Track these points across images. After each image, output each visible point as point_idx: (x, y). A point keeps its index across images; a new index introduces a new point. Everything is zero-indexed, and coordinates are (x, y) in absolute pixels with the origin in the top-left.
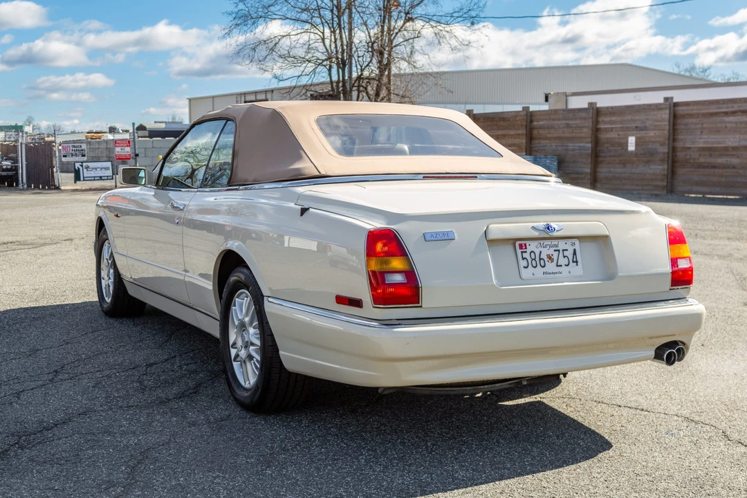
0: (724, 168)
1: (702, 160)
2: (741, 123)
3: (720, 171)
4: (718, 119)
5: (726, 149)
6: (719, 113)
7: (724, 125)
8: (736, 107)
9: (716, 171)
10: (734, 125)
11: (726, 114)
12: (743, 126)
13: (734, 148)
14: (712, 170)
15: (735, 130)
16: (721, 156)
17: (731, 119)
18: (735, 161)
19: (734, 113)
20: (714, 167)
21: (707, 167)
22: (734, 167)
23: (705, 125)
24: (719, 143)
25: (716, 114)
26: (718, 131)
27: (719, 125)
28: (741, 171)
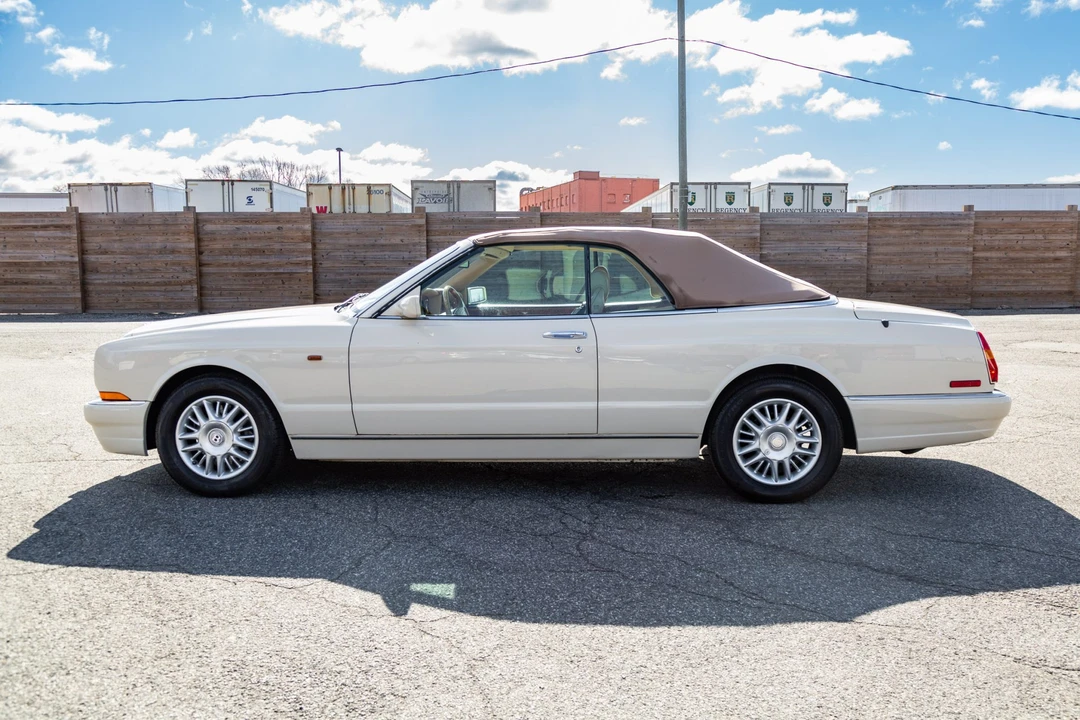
0: (38, 284)
1: (8, 276)
2: (55, 238)
3: (34, 287)
4: (25, 233)
5: (39, 264)
6: (25, 226)
7: (33, 240)
8: (47, 222)
9: (29, 287)
10: (47, 240)
11: (35, 228)
12: (57, 240)
13: (48, 264)
14: (23, 287)
15: (46, 245)
16: (31, 271)
17: (41, 233)
18: (52, 277)
19: (45, 227)
20: (26, 283)
21: (16, 283)
22: (51, 283)
23: (8, 239)
24: (30, 258)
25: (22, 227)
26: (26, 246)
27: (27, 240)
28: (60, 287)
